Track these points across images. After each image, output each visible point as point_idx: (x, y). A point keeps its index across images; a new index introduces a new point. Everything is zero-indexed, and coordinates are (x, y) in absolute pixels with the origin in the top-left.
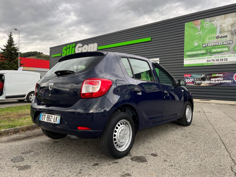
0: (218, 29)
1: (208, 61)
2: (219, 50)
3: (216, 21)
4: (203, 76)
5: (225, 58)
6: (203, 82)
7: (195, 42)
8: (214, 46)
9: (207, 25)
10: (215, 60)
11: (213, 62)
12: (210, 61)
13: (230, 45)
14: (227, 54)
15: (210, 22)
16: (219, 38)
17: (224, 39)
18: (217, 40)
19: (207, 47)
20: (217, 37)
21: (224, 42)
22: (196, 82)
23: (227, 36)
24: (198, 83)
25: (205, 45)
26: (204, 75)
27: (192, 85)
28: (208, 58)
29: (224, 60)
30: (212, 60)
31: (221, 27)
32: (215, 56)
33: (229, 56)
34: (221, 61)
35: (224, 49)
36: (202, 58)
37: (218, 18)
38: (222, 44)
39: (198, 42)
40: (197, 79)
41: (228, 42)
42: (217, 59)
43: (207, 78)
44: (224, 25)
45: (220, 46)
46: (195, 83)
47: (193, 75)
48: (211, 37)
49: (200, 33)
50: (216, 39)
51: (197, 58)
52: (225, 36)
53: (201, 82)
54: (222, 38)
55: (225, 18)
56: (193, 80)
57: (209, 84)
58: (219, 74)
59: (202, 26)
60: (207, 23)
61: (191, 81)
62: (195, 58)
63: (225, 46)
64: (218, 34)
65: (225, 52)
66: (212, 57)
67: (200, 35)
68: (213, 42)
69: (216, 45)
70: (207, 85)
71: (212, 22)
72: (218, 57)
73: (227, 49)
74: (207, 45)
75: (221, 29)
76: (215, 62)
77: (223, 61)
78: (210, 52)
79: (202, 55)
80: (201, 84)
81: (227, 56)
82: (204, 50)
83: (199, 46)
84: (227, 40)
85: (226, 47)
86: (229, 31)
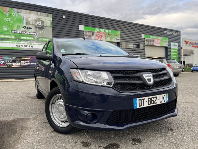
0: (25, 21)
1: (17, 46)
2: (26, 38)
3: (23, 13)
4: (13, 58)
5: (31, 45)
6: (14, 64)
7: (4, 26)
8: (22, 34)
9: (15, 14)
10: (24, 46)
11: (22, 47)
12: (19, 46)
13: (34, 35)
14: (33, 43)
15: (18, 12)
16: (26, 29)
17: (30, 30)
18: (25, 29)
19: (16, 34)
20: (24, 27)
21: (30, 33)
22: (7, 63)
23: (32, 28)
24: (9, 65)
25: (14, 32)
26: (15, 58)
27: (3, 66)
28: (17, 43)
29: (31, 46)
30: (21, 45)
31: (27, 20)
32: (23, 43)
33: (34, 44)
34: (28, 47)
35: (30, 38)
36: (12, 43)
37: (24, 11)
38: (28, 34)
39: (7, 27)
40: (8, 61)
41: (33, 33)
42: (25, 45)
43: (17, 60)
44: (29, 19)
45: (27, 35)
46: (6, 65)
47: (3, 58)
48: (19, 26)
49: (8, 20)
50: (23, 28)
51: (7, 41)
52: (31, 28)
53: (12, 64)
54: (29, 29)
55: (30, 14)
56: (4, 62)
57: (19, 65)
58: (27, 57)
59: (10, 14)
60: (15, 13)
61: (2, 63)
62: (4, 41)
63: (31, 35)
64: (25, 25)
65: (31, 40)
66: (21, 43)
67: (9, 21)
68: (21, 30)
69: (23, 34)
70: (18, 67)
71: (19, 13)
72: (26, 44)
73: (32, 38)
74: (16, 32)
75: (27, 22)
76: (23, 47)
77: (30, 48)
78: (19, 38)
79: (11, 40)
80: (12, 65)
81: (33, 44)
82: (13, 35)
83: (8, 31)
84: (32, 32)
85: (31, 37)
86: (34, 25)
